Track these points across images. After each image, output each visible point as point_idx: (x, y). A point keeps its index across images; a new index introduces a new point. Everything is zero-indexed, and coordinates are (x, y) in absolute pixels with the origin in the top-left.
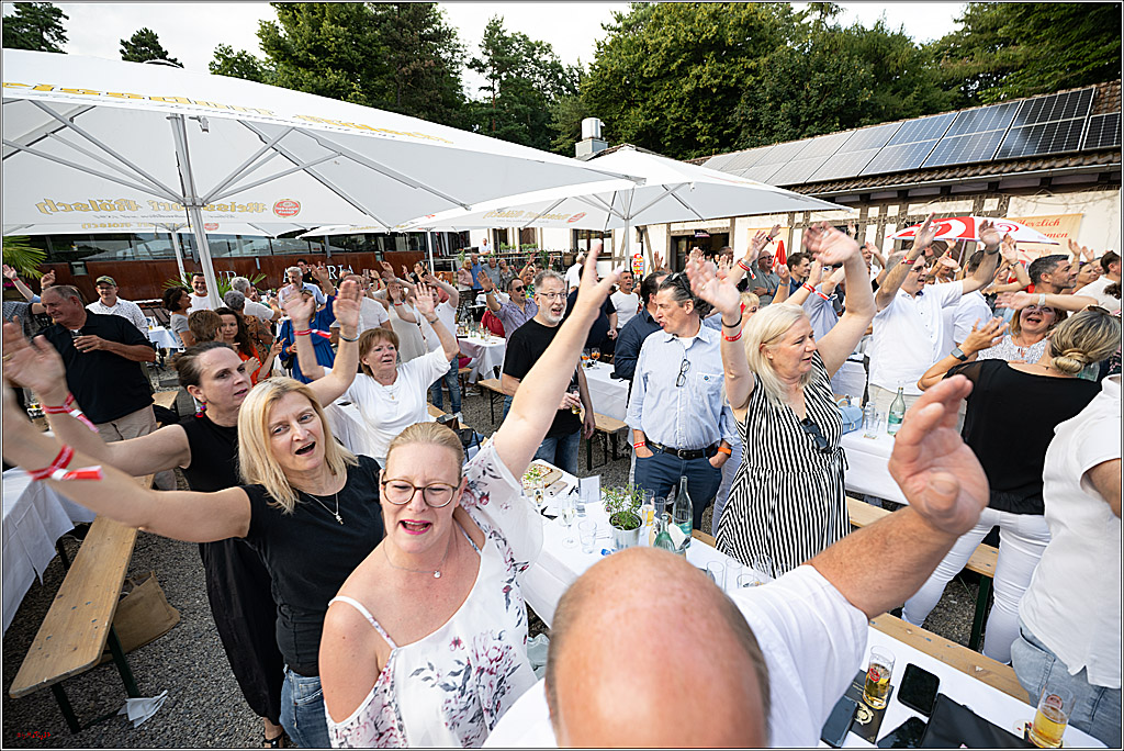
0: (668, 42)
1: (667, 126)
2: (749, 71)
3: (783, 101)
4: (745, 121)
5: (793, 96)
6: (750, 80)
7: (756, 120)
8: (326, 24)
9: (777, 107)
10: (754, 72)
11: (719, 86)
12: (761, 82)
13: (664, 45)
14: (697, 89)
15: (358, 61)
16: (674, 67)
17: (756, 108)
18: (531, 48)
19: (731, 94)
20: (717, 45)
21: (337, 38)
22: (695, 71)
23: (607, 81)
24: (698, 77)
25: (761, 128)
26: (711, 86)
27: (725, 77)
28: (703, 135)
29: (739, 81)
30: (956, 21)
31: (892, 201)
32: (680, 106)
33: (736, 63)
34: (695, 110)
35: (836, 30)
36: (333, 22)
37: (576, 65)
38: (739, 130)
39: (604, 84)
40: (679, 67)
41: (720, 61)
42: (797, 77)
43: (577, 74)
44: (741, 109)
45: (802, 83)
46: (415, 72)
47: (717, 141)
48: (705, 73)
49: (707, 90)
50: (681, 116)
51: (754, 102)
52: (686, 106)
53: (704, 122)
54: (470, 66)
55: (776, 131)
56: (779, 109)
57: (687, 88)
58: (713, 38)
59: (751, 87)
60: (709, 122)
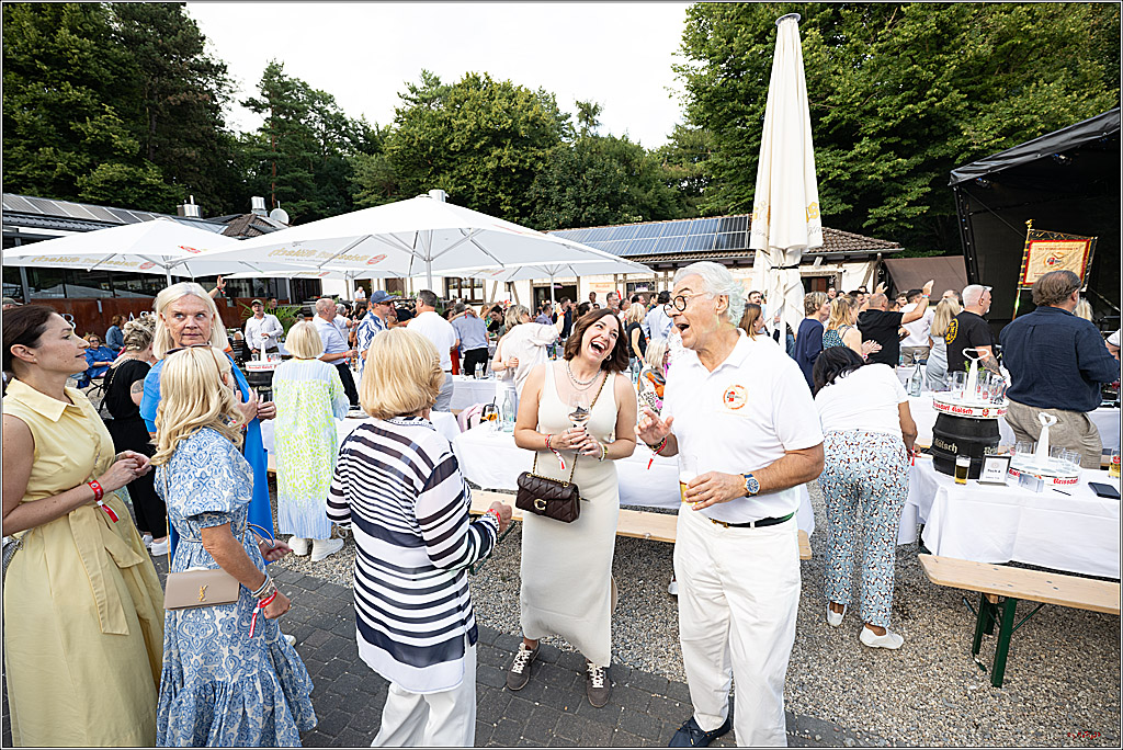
0: (471, 125)
1: (473, 193)
2: (538, 158)
3: (568, 186)
4: (539, 198)
5: (574, 184)
6: (540, 166)
7: (548, 198)
8: (64, 32)
9: (563, 190)
10: (543, 160)
11: (517, 168)
12: (548, 168)
13: (468, 127)
14: (498, 167)
15: (107, 79)
16: (478, 146)
17: (547, 189)
18: (313, 96)
19: (528, 175)
20: (512, 134)
21: (82, 51)
22: (496, 152)
23: (415, 148)
24: (500, 158)
25: (552, 205)
26: (512, 167)
27: (521, 161)
28: (506, 205)
29: (532, 165)
30: (669, 138)
31: (670, 269)
32: (483, 179)
33: (527, 151)
34: (498, 184)
35: (596, 137)
36: (73, 31)
37: (360, 119)
38: (534, 204)
39: (412, 150)
40: (481, 146)
41: (516, 147)
42: (575, 170)
43: (361, 128)
44: (535, 189)
45: (578, 174)
46: (185, 103)
47: (518, 211)
48: (505, 155)
49: (508, 169)
50: (487, 187)
51: (545, 184)
52: (490, 180)
53: (506, 195)
54: (246, 105)
55: (566, 208)
56: (565, 191)
57: (490, 165)
58: (509, 128)
59: (541, 172)
60: (509, 194)
